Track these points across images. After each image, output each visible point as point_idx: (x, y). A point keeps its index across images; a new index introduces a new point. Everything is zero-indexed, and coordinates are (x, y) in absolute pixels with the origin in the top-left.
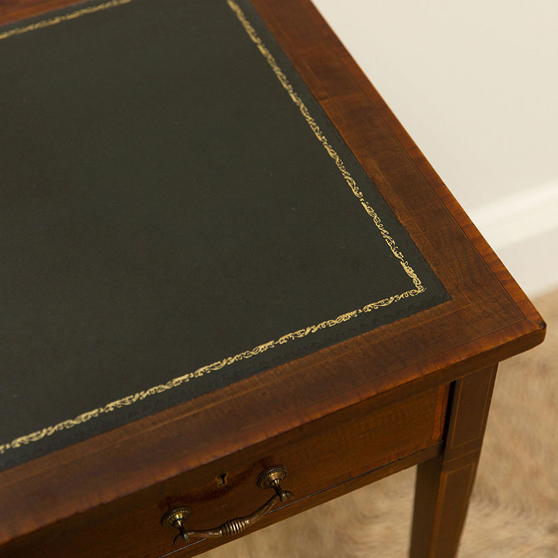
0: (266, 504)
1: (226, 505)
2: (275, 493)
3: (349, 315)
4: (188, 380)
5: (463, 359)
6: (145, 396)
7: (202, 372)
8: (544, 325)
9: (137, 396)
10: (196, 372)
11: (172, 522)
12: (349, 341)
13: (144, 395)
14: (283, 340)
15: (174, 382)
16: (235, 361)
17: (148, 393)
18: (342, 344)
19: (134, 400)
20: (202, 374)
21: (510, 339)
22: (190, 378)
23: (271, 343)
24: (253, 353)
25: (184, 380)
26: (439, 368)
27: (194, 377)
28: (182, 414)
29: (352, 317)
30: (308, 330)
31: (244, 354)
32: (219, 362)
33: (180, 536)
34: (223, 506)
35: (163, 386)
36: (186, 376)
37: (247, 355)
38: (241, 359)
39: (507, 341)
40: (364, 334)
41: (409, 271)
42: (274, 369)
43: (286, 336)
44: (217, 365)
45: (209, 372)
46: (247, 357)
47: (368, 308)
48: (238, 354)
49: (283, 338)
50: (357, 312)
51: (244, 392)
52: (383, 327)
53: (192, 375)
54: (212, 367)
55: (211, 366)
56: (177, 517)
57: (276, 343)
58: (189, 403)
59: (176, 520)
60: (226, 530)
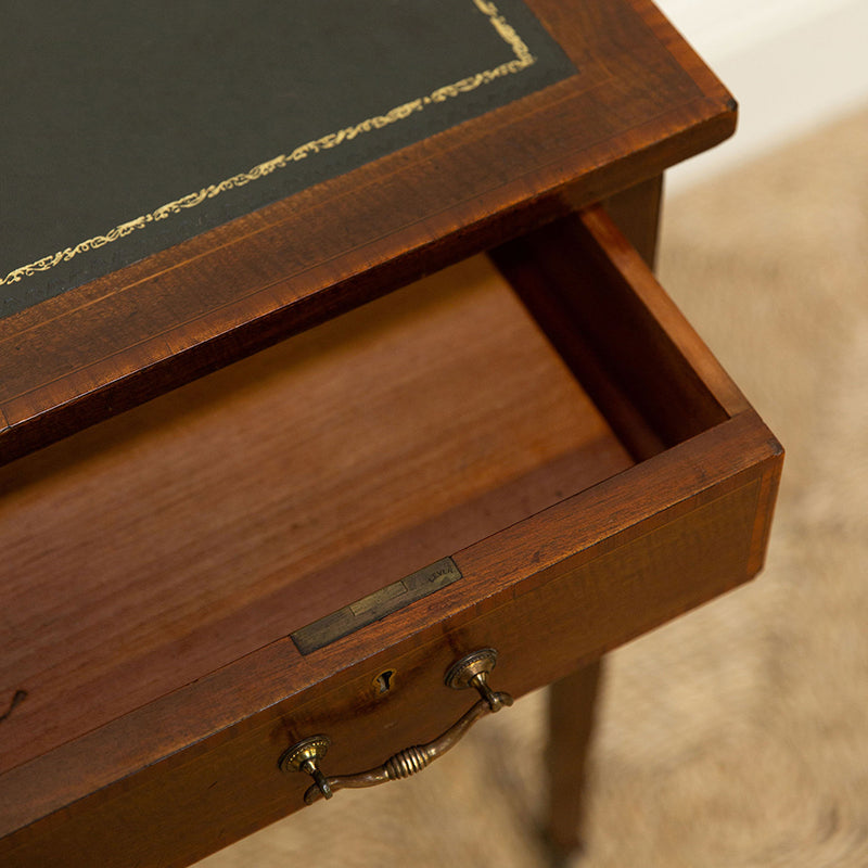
0: (464, 717)
1: (391, 724)
2: (480, 698)
3: (408, 108)
4: (143, 226)
5: (601, 165)
6: (72, 255)
7: (166, 212)
8: (734, 105)
9: (59, 255)
10: (156, 213)
11: (298, 765)
12: (409, 148)
13: (70, 253)
14: (299, 153)
15: (120, 231)
16: (221, 191)
17: (77, 249)
18: (399, 153)
19: (55, 262)
20: (166, 215)
21: (680, 129)
22: (146, 223)
23: (279, 159)
24: (250, 177)
25: (136, 227)
26: (562, 182)
27: (154, 220)
28: (138, 279)
29: (415, 112)
30: (341, 136)
31: (236, 179)
32: (194, 195)
33: (316, 790)
34: (386, 727)
35: (103, 238)
36: (140, 220)
37: (240, 181)
38: (231, 187)
39: (673, 133)
40: (435, 136)
41: (507, 32)
42: (287, 199)
43: (305, 148)
44: (191, 200)
45: (177, 211)
46: (241, 184)
47: (440, 95)
48: (226, 180)
49: (299, 150)
50: (423, 104)
51: (239, 239)
52: (467, 123)
53: (150, 218)
54: (183, 203)
55: (180, 202)
56: (307, 754)
57: (289, 158)
58: (148, 262)
59: (306, 761)
60: (396, 769)
